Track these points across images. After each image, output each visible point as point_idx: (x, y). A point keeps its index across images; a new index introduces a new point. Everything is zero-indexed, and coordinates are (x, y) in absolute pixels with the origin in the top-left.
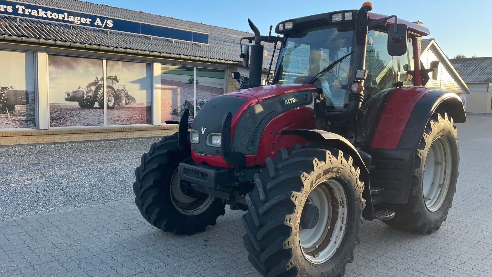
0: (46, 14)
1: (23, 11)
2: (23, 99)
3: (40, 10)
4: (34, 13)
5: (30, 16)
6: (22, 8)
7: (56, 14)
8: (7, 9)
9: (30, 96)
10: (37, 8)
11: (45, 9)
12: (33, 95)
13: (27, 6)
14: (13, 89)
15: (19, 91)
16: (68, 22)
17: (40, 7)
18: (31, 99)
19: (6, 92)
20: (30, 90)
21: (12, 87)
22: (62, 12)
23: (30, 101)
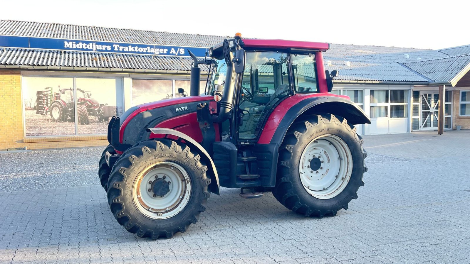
0: (134, 49)
1: (118, 48)
3: (130, 47)
4: (126, 49)
5: (123, 51)
6: (118, 47)
7: (141, 48)
8: (107, 48)
9: (119, 110)
10: (127, 45)
11: (133, 46)
12: (121, 109)
13: (121, 45)
14: (108, 106)
15: (112, 107)
16: (150, 53)
17: (130, 45)
18: (120, 112)
19: (103, 108)
20: (120, 106)
21: (107, 104)
22: (146, 46)
23: (119, 113)
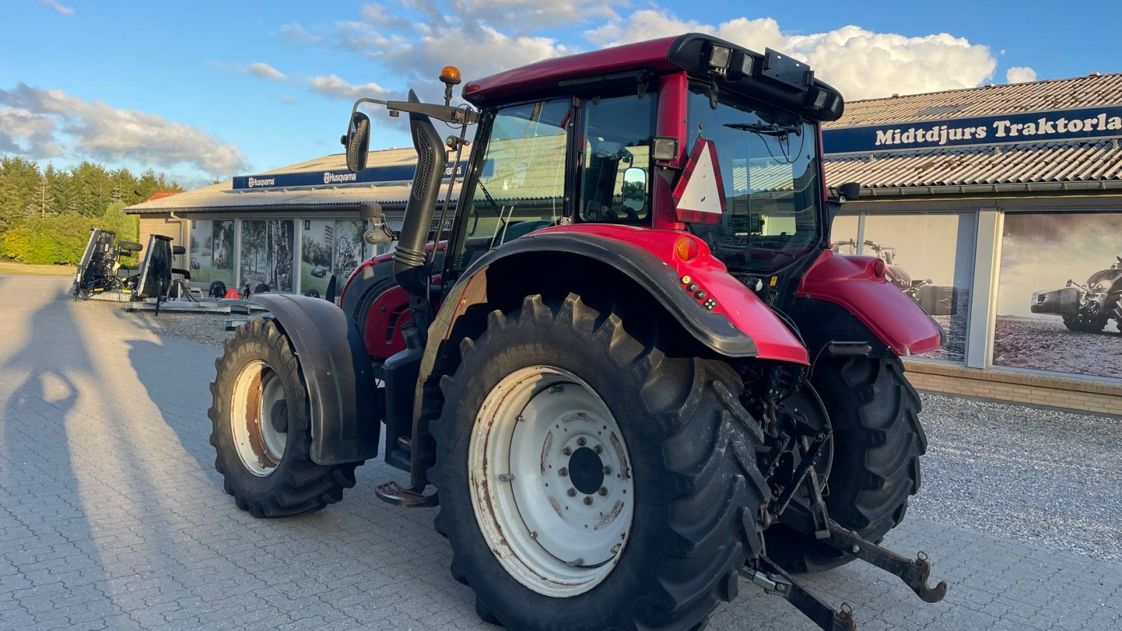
0: (1055, 127)
1: (1007, 130)
2: (946, 304)
3: (1042, 121)
4: (1030, 129)
5: (1021, 137)
6: (1005, 125)
7: (1078, 122)
8: (976, 133)
9: (959, 297)
10: (1034, 118)
11: (1052, 117)
12: (965, 297)
13: (1015, 119)
14: (931, 285)
15: (942, 289)
16: (1107, 132)
17: (1040, 115)
18: (962, 305)
19: (918, 290)
20: (961, 288)
21: (929, 282)
22: (1093, 113)
23: (958, 308)
